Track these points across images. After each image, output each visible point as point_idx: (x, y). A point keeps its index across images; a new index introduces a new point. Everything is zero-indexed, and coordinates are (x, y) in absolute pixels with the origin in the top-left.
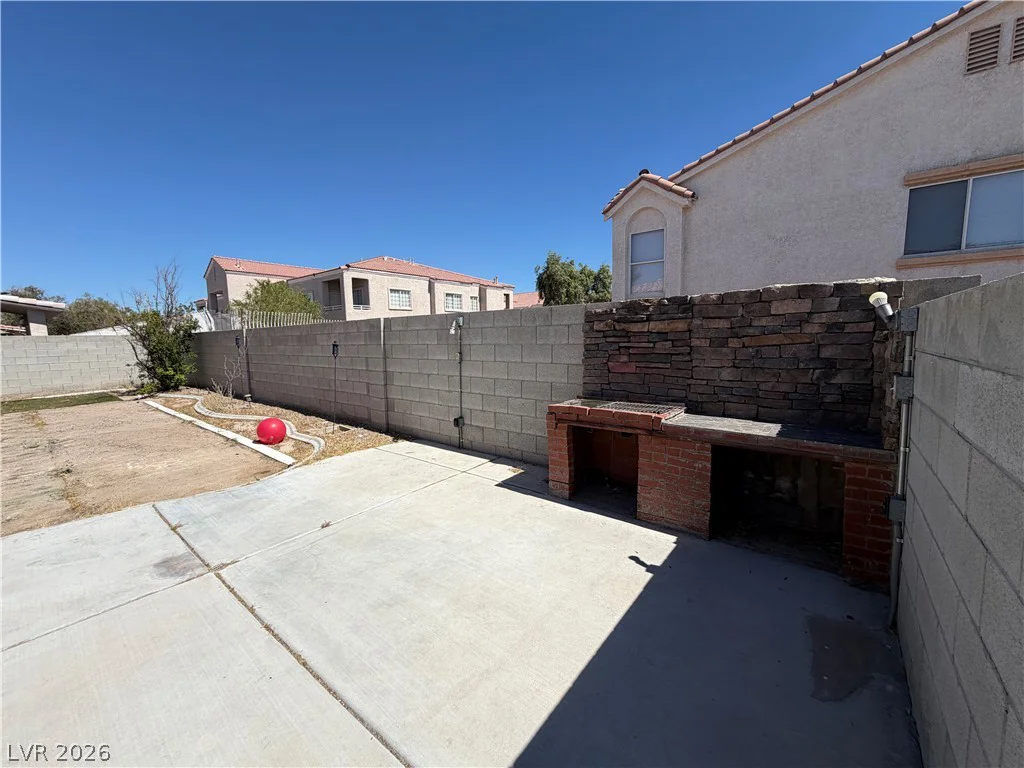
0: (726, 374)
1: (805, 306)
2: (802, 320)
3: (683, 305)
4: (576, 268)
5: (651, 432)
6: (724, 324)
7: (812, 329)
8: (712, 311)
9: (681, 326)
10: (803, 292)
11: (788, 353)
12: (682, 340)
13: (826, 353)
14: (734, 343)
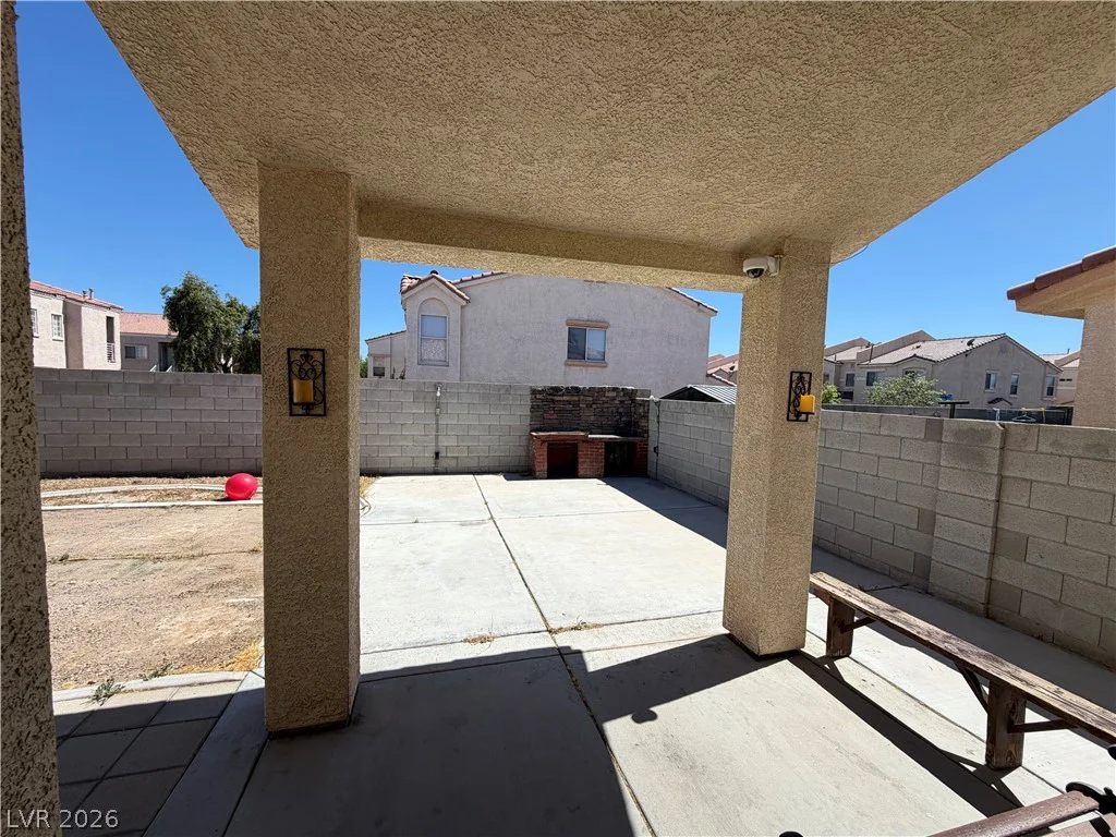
0: (592, 418)
1: (614, 394)
2: (614, 399)
3: (576, 389)
4: (223, 300)
5: (584, 441)
6: (591, 399)
7: (617, 402)
8: (586, 393)
9: (576, 398)
10: (615, 389)
11: (610, 410)
12: (576, 404)
13: (620, 410)
14: (594, 406)
